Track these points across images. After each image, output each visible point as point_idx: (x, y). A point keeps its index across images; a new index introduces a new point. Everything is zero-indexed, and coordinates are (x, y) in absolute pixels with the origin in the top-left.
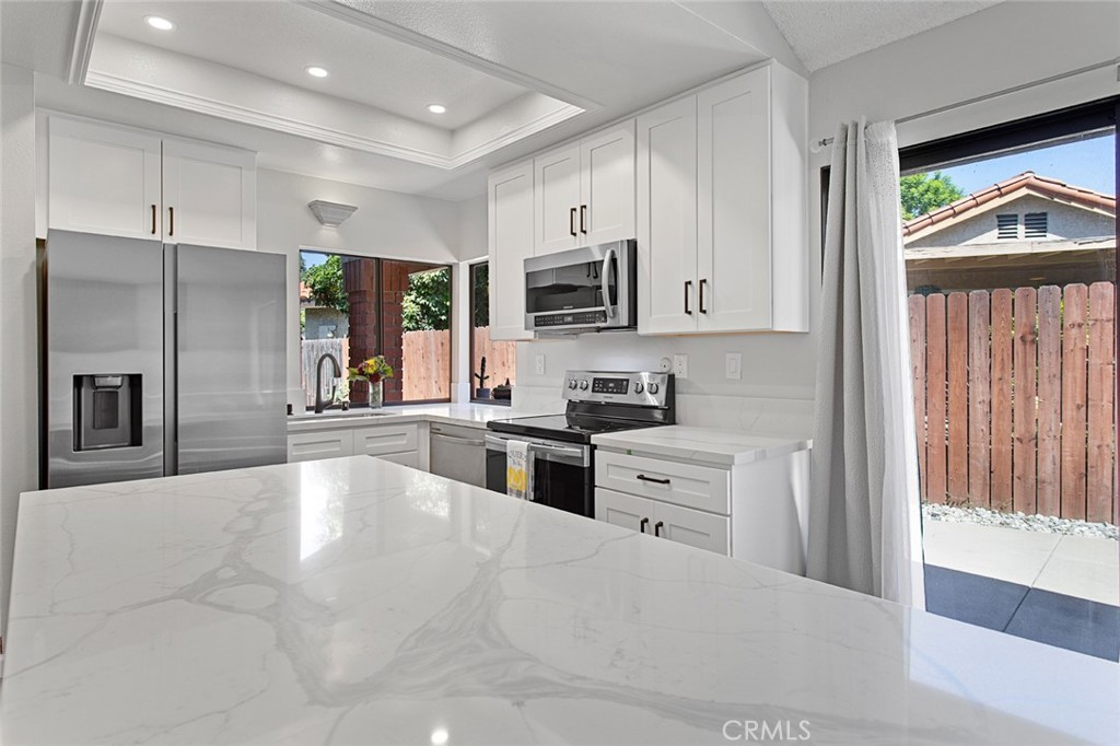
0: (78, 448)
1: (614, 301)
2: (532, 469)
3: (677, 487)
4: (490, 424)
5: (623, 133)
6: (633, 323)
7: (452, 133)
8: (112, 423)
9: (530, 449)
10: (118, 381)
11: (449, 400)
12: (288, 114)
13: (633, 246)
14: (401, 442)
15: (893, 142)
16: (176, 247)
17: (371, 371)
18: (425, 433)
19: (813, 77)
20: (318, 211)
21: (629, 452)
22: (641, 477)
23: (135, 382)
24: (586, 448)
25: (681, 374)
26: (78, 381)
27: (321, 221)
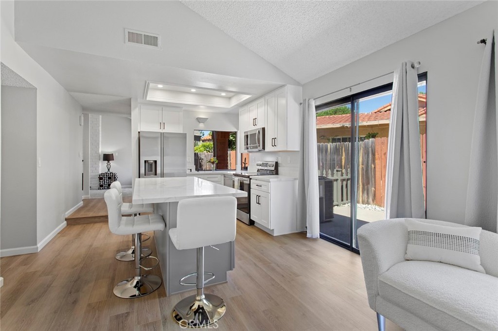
0: (145, 175)
1: (259, 143)
2: (239, 184)
3: (263, 187)
4: (234, 174)
5: (262, 100)
6: (264, 148)
7: (230, 98)
8: (151, 171)
9: (238, 180)
10: (152, 162)
11: (235, 170)
12: (189, 100)
13: (264, 129)
14: (216, 179)
15: (313, 104)
16: (163, 133)
17: (212, 161)
18: (223, 177)
19: (303, 86)
20: (199, 120)
21: (256, 180)
22: (257, 185)
23: (156, 162)
24: (249, 179)
25: (279, 162)
26: (145, 161)
27: (200, 123)
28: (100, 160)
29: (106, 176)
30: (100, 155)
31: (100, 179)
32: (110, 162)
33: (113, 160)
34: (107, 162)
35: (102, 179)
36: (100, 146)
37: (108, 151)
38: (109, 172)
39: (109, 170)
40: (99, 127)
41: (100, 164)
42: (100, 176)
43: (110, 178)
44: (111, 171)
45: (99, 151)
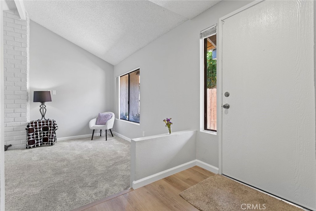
28: (27, 100)
29: (40, 125)
30: (27, 93)
31: (29, 130)
32: (46, 103)
33: (51, 101)
34: (40, 104)
35: (33, 131)
36: (28, 79)
37: (42, 87)
38: (43, 119)
39: (43, 116)
40: (25, 47)
41: (28, 108)
42: (28, 126)
43: (45, 129)
44: (47, 117)
45: (26, 86)
